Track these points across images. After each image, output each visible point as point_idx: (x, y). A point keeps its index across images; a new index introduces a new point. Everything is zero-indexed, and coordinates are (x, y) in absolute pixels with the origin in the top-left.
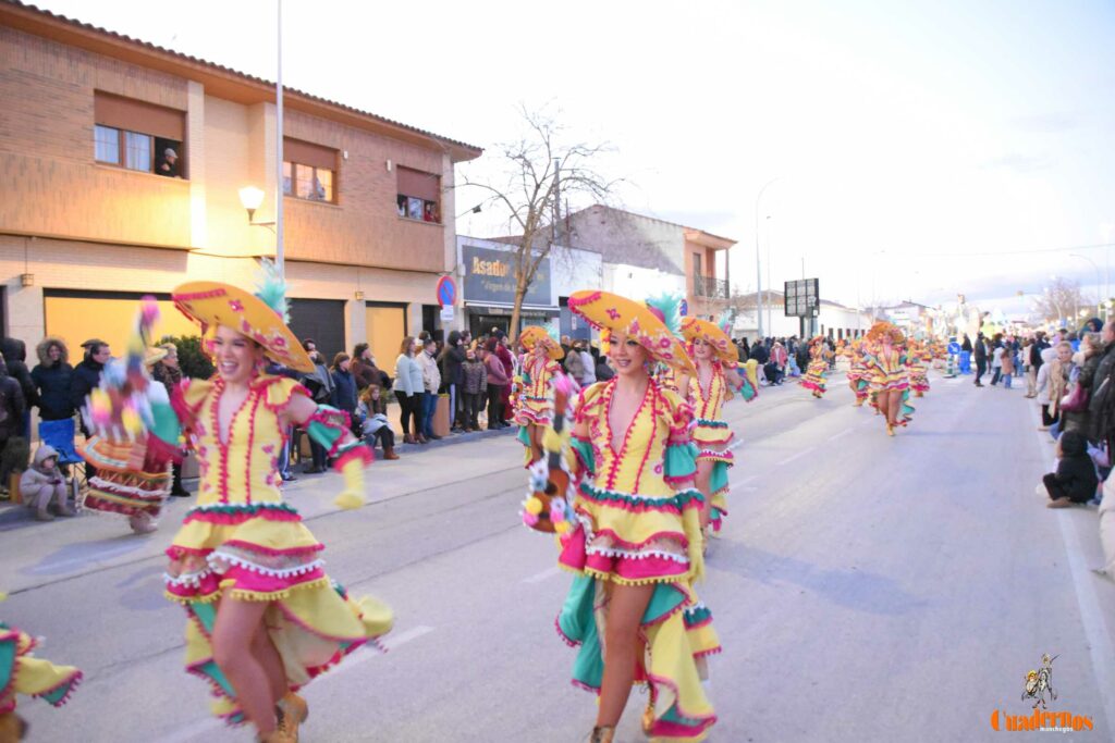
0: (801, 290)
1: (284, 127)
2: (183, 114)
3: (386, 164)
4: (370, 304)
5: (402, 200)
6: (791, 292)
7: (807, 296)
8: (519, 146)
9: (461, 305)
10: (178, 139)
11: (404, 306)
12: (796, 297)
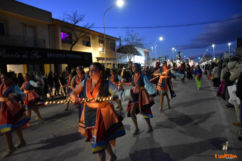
0: (162, 59)
1: (99, 38)
2: (89, 38)
3: (109, 42)
4: (108, 64)
5: (111, 48)
6: (160, 59)
7: (163, 60)
8: (127, 39)
9: (117, 63)
10: (89, 41)
11: (111, 64)
12: (161, 60)
